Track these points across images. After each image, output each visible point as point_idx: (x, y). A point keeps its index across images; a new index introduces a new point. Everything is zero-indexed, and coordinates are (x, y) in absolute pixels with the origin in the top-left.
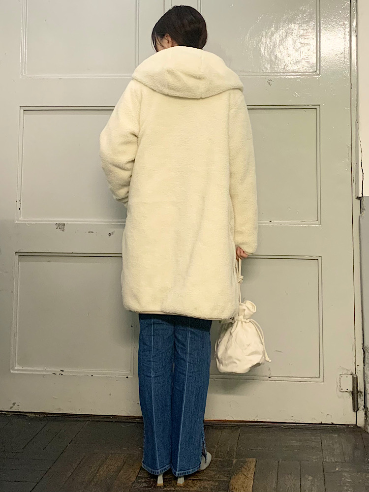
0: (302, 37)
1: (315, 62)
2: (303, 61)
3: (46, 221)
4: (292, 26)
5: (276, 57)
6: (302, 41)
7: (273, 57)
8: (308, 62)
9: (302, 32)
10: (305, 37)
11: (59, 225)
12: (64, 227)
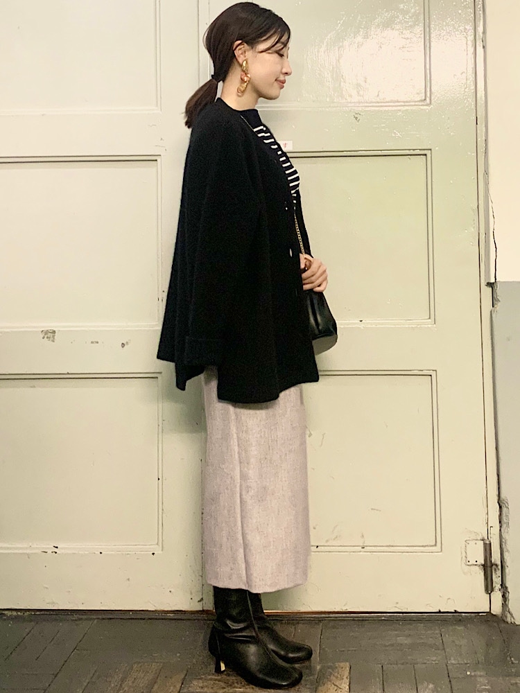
0: (403, 49)
1: (423, 86)
3: (26, 327)
4: (388, 33)
5: (365, 80)
6: (404, 55)
8: (413, 87)
9: (403, 42)
10: (409, 50)
11: (47, 332)
12: (54, 336)
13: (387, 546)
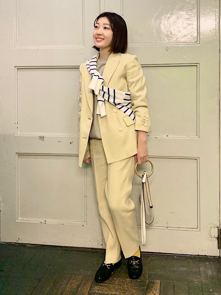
0: (188, 20)
1: (196, 35)
2: (189, 35)
3: (33, 135)
4: (181, 12)
5: (171, 33)
6: (188, 22)
7: (169, 33)
8: (192, 36)
9: (188, 16)
10: (190, 20)
11: (41, 137)
12: (43, 139)
13: (177, 228)
